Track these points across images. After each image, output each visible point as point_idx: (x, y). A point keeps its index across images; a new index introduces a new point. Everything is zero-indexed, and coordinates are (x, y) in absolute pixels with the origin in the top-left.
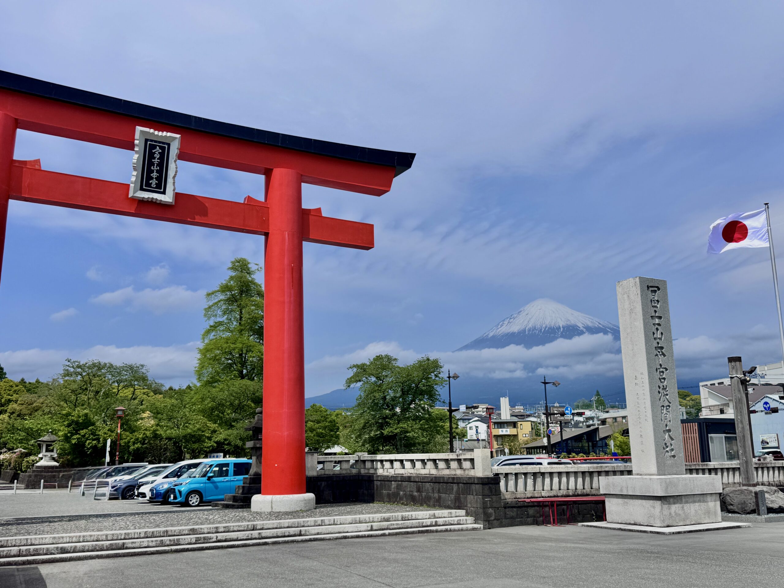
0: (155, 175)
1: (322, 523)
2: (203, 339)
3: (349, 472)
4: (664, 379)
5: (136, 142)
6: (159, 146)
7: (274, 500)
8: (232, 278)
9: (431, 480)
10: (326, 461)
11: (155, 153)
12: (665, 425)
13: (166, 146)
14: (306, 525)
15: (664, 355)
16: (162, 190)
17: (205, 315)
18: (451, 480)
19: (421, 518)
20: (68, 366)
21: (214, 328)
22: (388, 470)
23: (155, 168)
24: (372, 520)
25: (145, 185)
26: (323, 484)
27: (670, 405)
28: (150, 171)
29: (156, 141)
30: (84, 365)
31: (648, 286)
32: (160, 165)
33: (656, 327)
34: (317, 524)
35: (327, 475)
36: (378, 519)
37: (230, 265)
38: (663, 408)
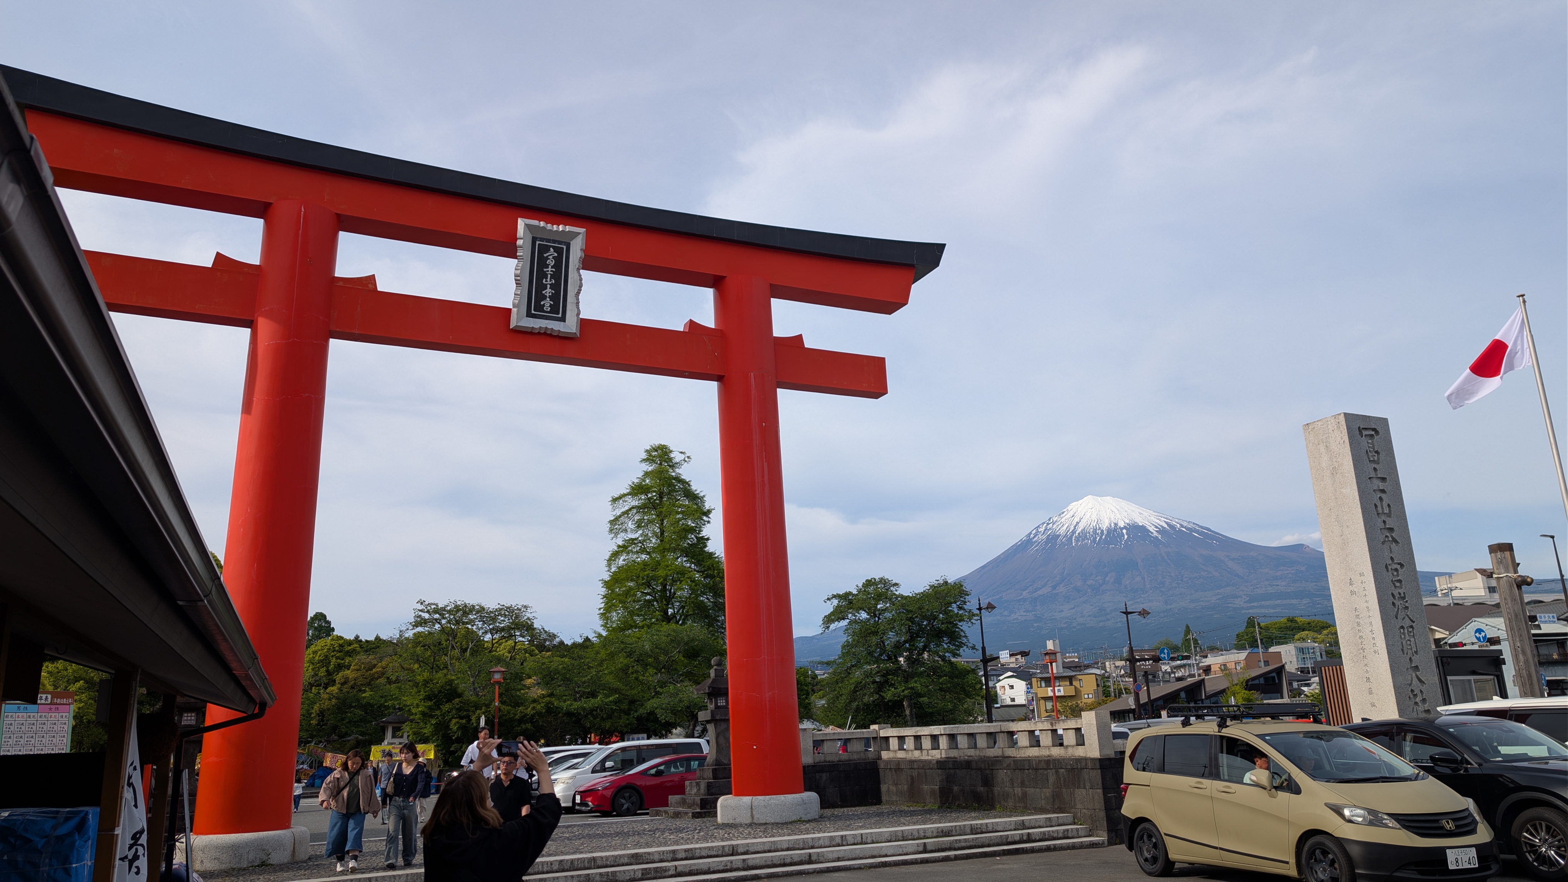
0: (548, 292)
1: (842, 840)
2: (609, 565)
3: (862, 756)
4: (1400, 581)
5: (520, 242)
6: (554, 247)
7: (755, 804)
8: (647, 474)
9: (1008, 766)
10: (826, 740)
11: (547, 258)
12: (1408, 659)
13: (565, 247)
14: (816, 845)
15: (1396, 542)
16: (560, 315)
17: (611, 531)
18: (1043, 765)
19: (1002, 829)
20: (421, 611)
21: (623, 549)
22: (929, 751)
23: (548, 281)
24: (923, 834)
25: (534, 307)
26: (825, 776)
27: (1414, 625)
28: (541, 287)
29: (548, 241)
30: (444, 609)
31: (1359, 427)
32: (556, 276)
33: (1379, 496)
34: (834, 843)
35: (829, 762)
36: (933, 832)
37: (644, 456)
38: (1402, 630)
